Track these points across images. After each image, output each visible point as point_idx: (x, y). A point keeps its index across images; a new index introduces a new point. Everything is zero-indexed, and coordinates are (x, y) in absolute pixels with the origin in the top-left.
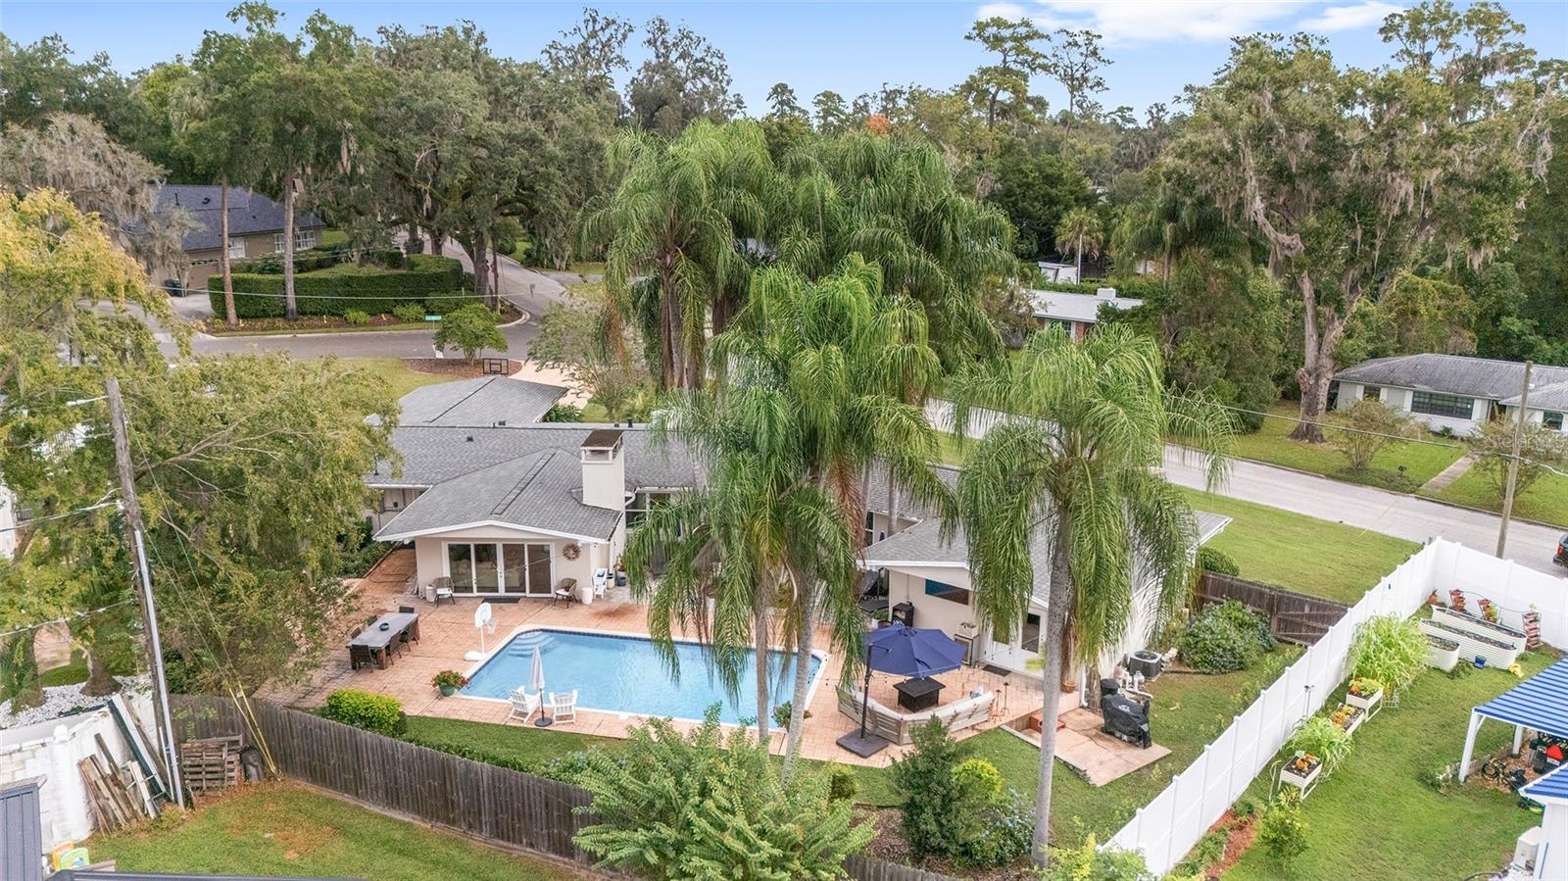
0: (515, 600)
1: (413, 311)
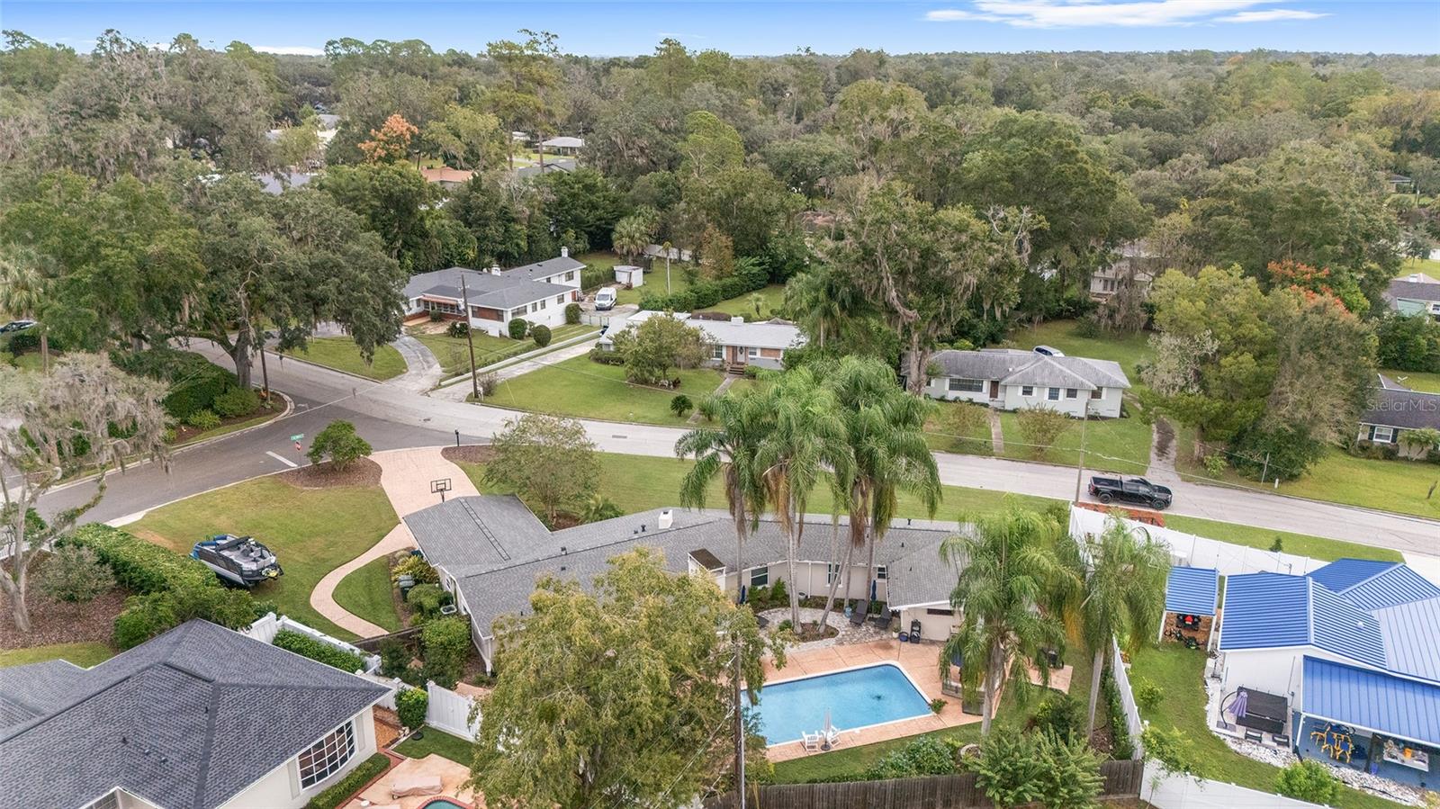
1: (208, 417)
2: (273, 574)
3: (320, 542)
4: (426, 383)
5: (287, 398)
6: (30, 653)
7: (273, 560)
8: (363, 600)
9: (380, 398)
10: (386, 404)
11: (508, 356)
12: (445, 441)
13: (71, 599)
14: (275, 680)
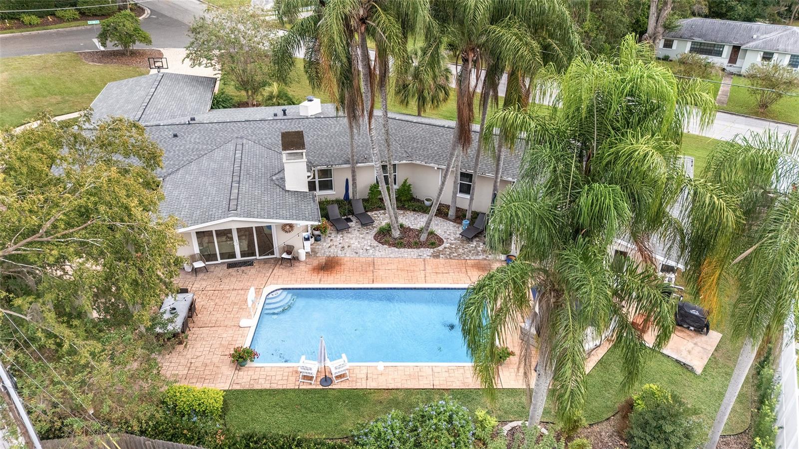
0: (250, 264)
1: (69, 13)
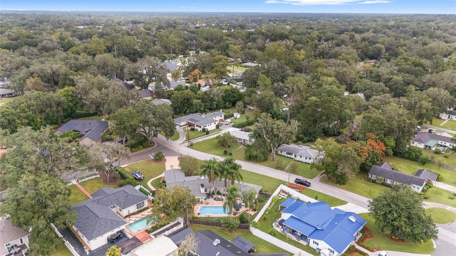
1: (141, 147)
2: (142, 178)
3: (152, 173)
4: (181, 142)
5: (156, 143)
6: (109, 186)
7: (143, 176)
8: (155, 184)
9: (172, 145)
10: (172, 146)
11: (199, 137)
12: (179, 156)
13: (114, 179)
14: (136, 195)
